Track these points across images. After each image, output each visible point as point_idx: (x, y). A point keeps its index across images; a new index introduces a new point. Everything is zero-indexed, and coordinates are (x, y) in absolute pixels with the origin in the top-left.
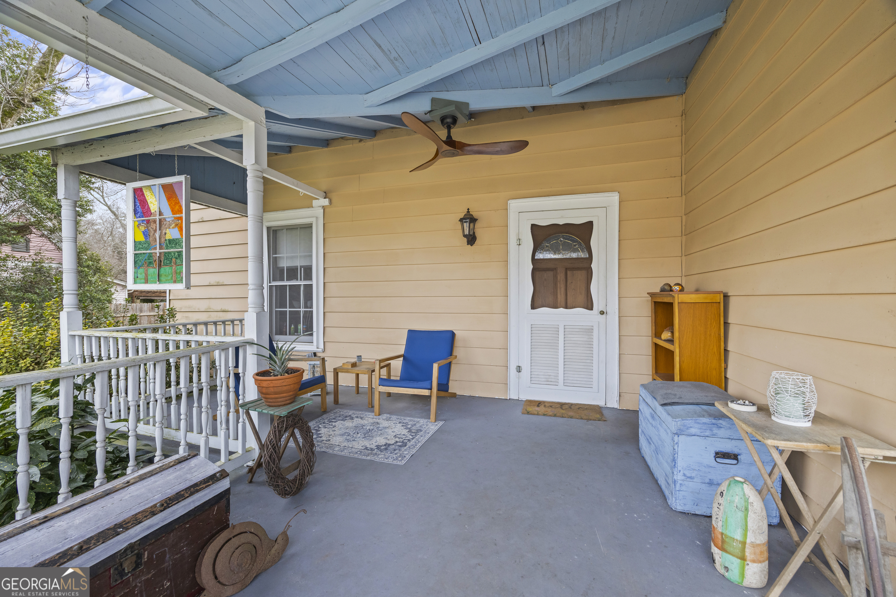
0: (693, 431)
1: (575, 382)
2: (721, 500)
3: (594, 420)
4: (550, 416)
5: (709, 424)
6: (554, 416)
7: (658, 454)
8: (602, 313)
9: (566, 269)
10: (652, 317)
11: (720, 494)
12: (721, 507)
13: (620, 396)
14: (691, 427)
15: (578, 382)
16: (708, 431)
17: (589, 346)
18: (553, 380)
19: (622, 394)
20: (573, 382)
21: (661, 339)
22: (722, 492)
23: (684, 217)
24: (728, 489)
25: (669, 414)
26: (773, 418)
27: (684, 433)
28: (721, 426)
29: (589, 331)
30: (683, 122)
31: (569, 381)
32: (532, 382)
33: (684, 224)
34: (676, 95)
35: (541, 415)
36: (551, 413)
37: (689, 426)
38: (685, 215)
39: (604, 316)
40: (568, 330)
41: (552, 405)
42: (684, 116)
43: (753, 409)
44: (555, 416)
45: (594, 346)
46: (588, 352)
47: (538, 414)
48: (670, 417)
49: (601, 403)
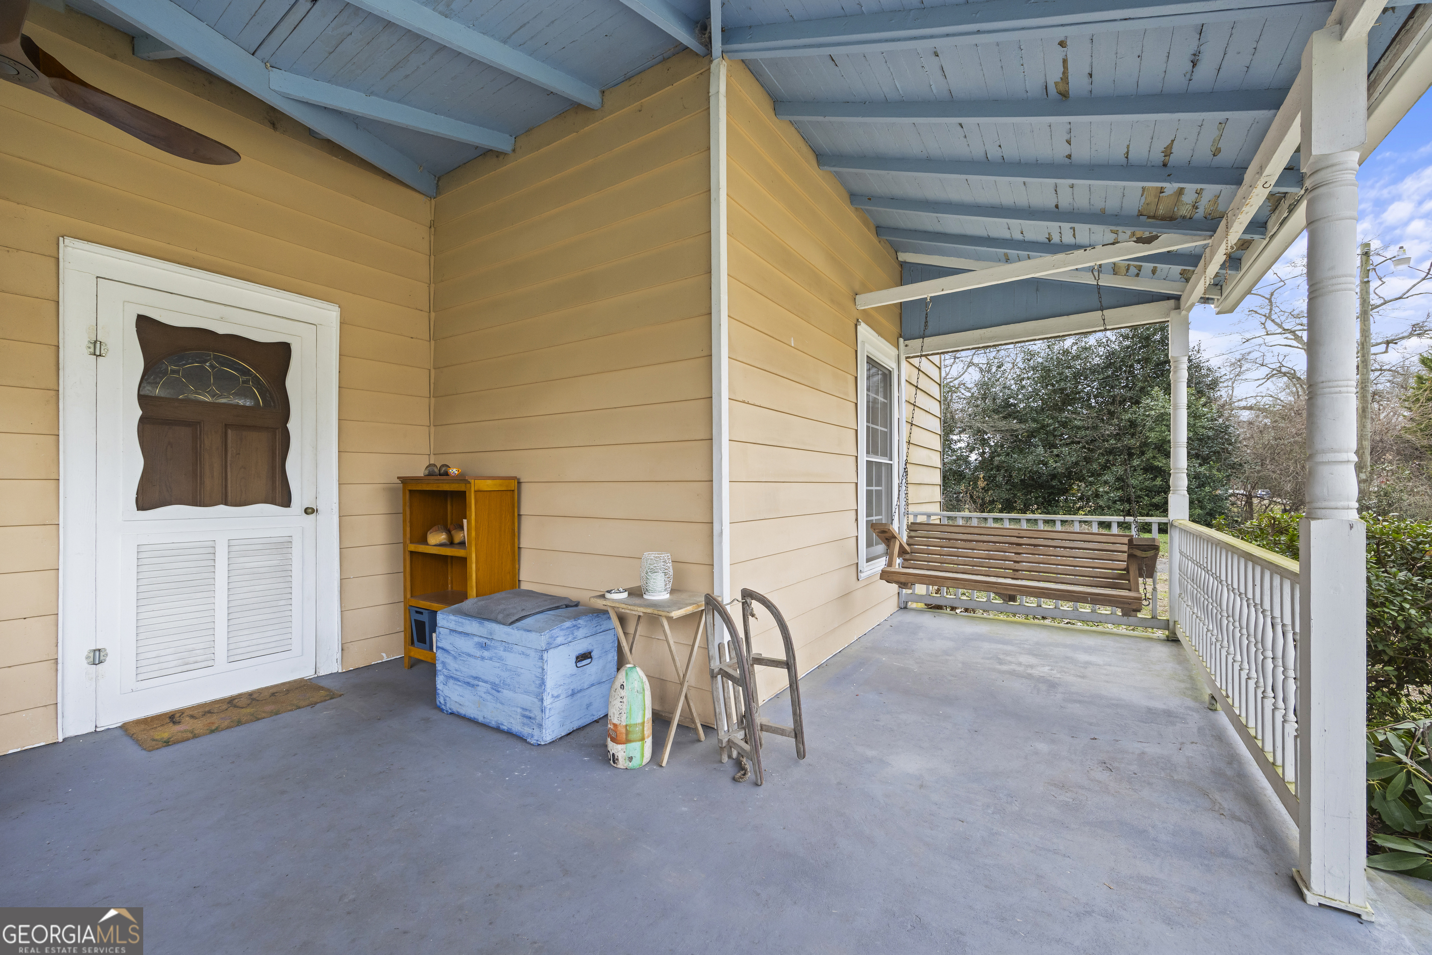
0: (559, 640)
1: (254, 648)
2: (623, 693)
3: (322, 702)
4: (228, 728)
5: (571, 628)
6: (238, 725)
7: (498, 692)
8: (309, 511)
9: (227, 426)
10: (404, 513)
11: (621, 688)
12: (624, 700)
13: (342, 650)
14: (557, 637)
15: (261, 647)
16: (571, 635)
17: (284, 574)
18: (199, 658)
19: (346, 646)
20: (249, 649)
21: (427, 544)
22: (623, 685)
23: (433, 371)
24: (627, 679)
25: (528, 631)
26: (645, 596)
27: (552, 646)
28: (580, 626)
29: (284, 545)
30: (432, 237)
31: (239, 651)
32: (141, 677)
33: (432, 381)
34: (424, 194)
35: (204, 735)
36: (226, 723)
37: (556, 636)
38: (435, 369)
39: (312, 516)
40: (237, 548)
41: (206, 710)
42: (433, 229)
43: (625, 595)
44: (239, 723)
45: (294, 574)
46: (282, 585)
47: (195, 736)
48: (533, 633)
49: (308, 673)
